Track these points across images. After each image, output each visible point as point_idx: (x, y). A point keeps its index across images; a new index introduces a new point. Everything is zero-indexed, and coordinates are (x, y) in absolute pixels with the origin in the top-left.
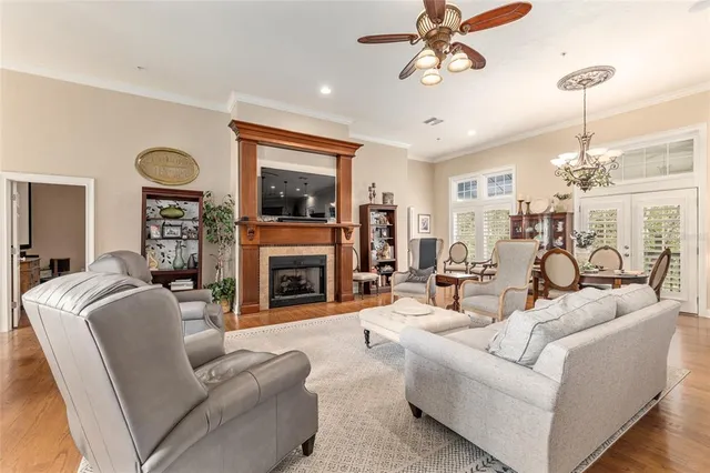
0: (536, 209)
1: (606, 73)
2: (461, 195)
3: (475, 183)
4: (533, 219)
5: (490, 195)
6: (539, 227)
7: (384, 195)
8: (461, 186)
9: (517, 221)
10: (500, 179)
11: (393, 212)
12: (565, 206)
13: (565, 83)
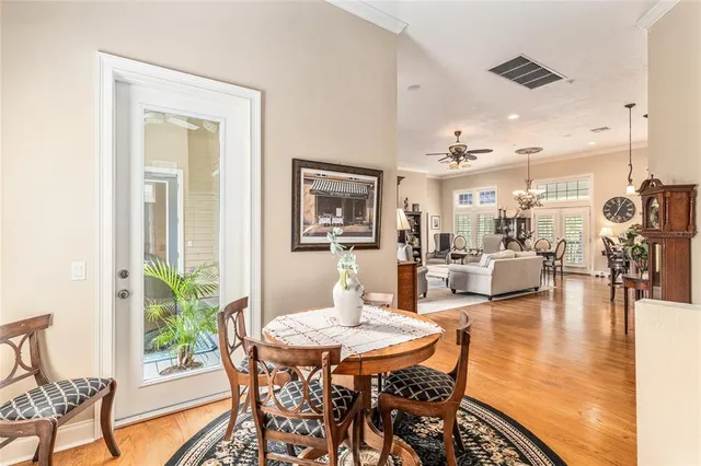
0: (510, 215)
1: (538, 150)
2: (461, 203)
3: (471, 195)
4: (508, 221)
5: (482, 202)
6: (511, 226)
7: (414, 205)
8: (461, 197)
9: (498, 222)
10: (488, 193)
11: (419, 216)
12: (526, 214)
13: (519, 151)
